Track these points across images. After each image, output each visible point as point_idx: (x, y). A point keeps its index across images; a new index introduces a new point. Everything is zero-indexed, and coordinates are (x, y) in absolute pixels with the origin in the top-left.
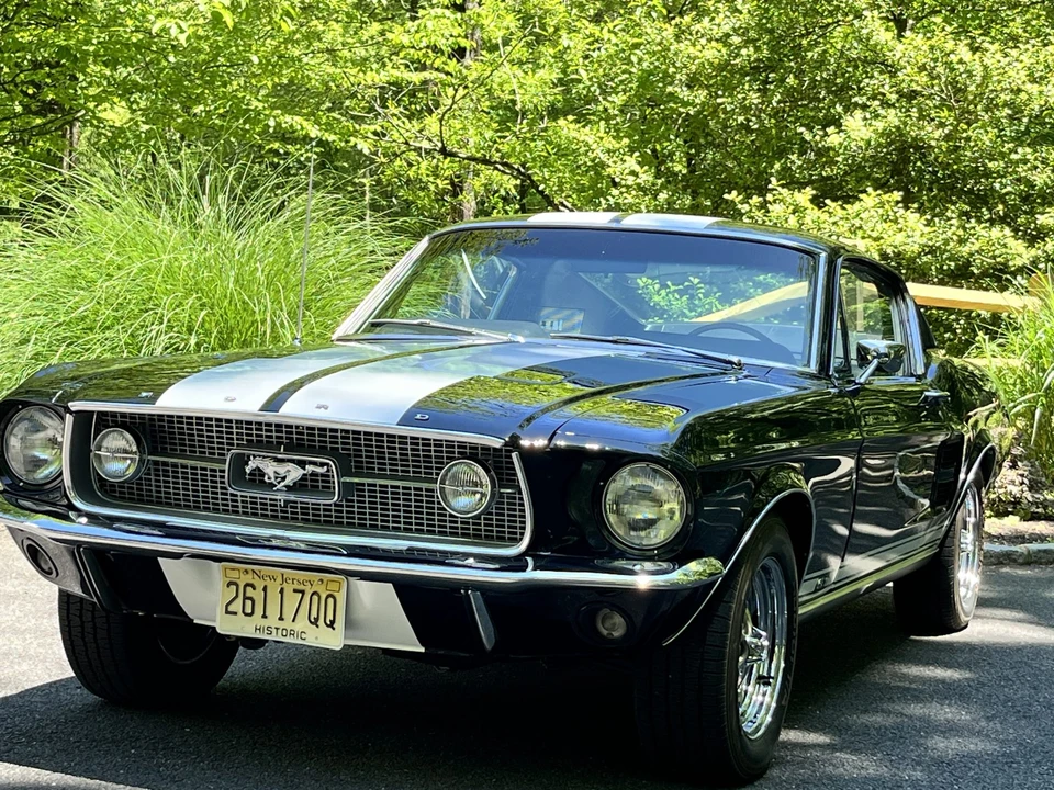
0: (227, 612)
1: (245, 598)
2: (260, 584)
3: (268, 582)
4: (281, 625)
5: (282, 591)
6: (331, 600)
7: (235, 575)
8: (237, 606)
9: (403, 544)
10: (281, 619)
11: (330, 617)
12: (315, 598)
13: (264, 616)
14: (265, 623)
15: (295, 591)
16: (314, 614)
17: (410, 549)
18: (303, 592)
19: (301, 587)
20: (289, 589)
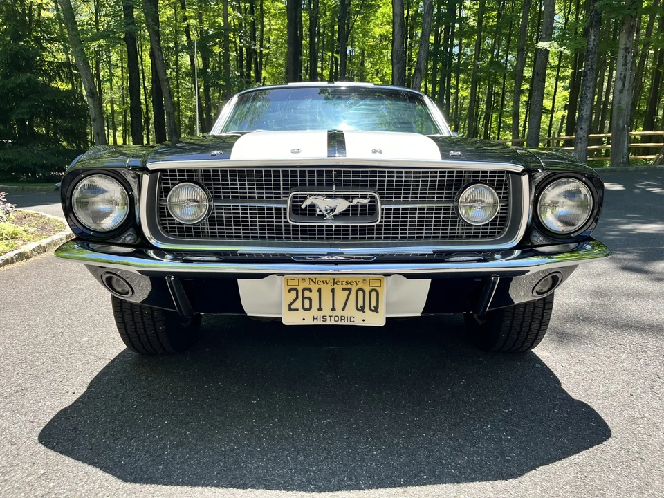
0: (290, 309)
1: (304, 298)
2: (315, 287)
3: (322, 286)
4: (334, 313)
5: (333, 290)
6: (374, 294)
7: (293, 284)
8: (298, 304)
9: (427, 250)
10: (333, 309)
11: (374, 304)
12: (360, 293)
13: (320, 309)
14: (321, 314)
15: (343, 289)
16: (360, 303)
17: (435, 252)
18: (350, 290)
19: (349, 286)
20: (338, 288)
